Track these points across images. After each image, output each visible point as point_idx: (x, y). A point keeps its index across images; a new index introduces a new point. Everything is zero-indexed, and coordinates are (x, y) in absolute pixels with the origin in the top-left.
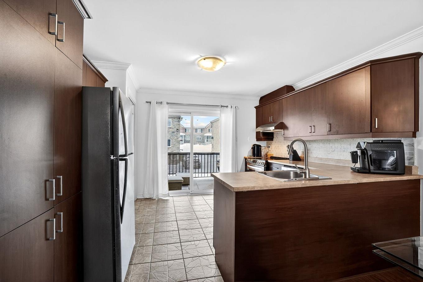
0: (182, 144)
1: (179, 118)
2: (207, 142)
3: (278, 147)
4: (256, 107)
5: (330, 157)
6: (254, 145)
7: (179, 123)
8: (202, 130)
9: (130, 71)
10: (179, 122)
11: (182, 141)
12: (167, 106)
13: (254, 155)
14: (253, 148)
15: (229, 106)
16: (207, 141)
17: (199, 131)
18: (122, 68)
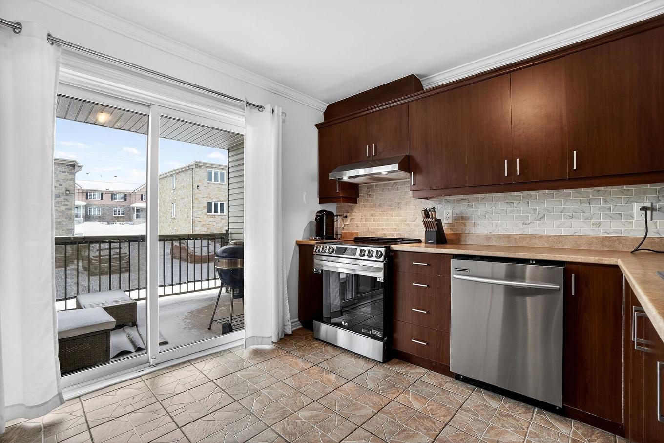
0: (79, 222)
1: (74, 166)
2: (138, 220)
3: (372, 215)
4: (319, 126)
5: (531, 230)
6: (320, 212)
7: (70, 177)
8: (126, 196)
10: (73, 173)
11: (77, 217)
14: (319, 220)
15: (269, 108)
16: (138, 217)
17: (119, 198)
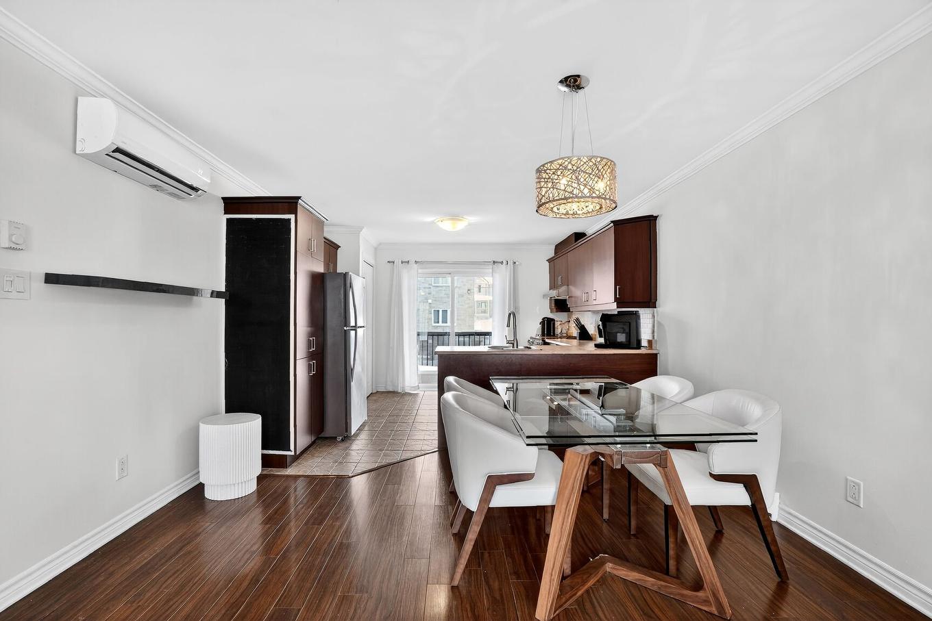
4: (549, 261)
6: (544, 318)
9: (364, 233)
12: (415, 266)
13: (543, 334)
14: (542, 323)
15: (505, 262)
18: (356, 231)
